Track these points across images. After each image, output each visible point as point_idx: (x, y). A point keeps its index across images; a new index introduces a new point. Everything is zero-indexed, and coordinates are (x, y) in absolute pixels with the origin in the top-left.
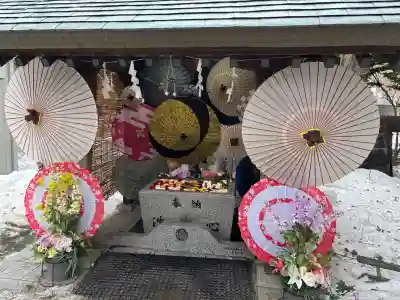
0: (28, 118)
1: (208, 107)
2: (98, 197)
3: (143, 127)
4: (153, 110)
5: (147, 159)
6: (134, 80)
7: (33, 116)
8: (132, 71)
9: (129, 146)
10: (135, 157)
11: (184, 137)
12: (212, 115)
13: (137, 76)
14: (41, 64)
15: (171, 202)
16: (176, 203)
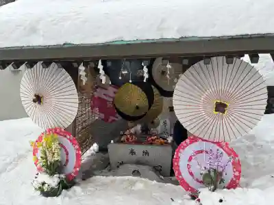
0: (34, 101)
1: (153, 87)
2: (77, 149)
3: (111, 100)
4: (117, 89)
5: (113, 120)
6: (102, 72)
7: (38, 99)
8: (100, 67)
9: (102, 113)
10: (106, 120)
11: (137, 108)
12: (156, 91)
13: (104, 69)
14: (41, 66)
15: (129, 151)
16: (132, 152)
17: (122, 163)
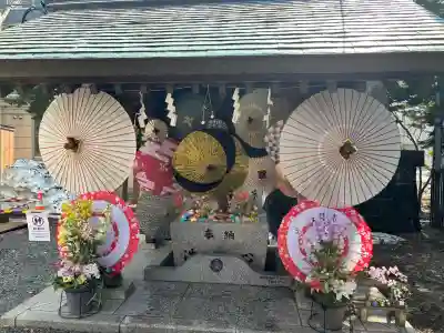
0: (67, 146)
1: (235, 138)
3: (166, 160)
5: (170, 194)
6: (171, 108)
7: (73, 144)
8: (169, 99)
9: (152, 180)
10: (157, 191)
11: (210, 168)
15: (203, 233)
16: (209, 234)
17: (192, 253)
